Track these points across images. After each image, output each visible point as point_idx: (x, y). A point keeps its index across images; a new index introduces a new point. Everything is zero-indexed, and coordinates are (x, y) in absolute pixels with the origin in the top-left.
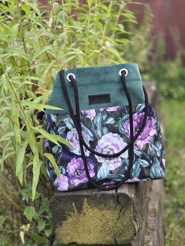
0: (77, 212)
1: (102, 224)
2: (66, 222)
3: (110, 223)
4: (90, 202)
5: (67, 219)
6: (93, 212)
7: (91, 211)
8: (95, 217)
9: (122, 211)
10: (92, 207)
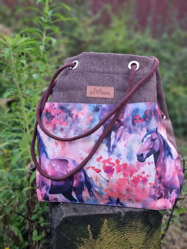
3: (133, 248)
4: (112, 223)
5: (77, 248)
7: (111, 235)
10: (113, 229)
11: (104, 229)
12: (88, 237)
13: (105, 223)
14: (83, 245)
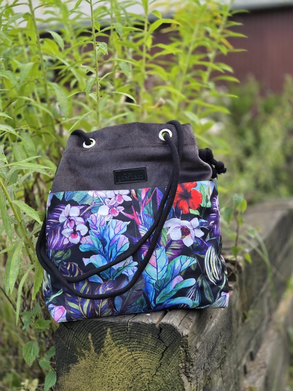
0: (95, 350)
1: (132, 375)
2: (75, 366)
3: (144, 374)
4: (116, 335)
5: (78, 361)
6: (120, 353)
7: (117, 351)
8: (121, 362)
9: (165, 355)
10: (118, 343)
11: (107, 342)
12: (89, 350)
13: (108, 333)
14: (85, 359)
